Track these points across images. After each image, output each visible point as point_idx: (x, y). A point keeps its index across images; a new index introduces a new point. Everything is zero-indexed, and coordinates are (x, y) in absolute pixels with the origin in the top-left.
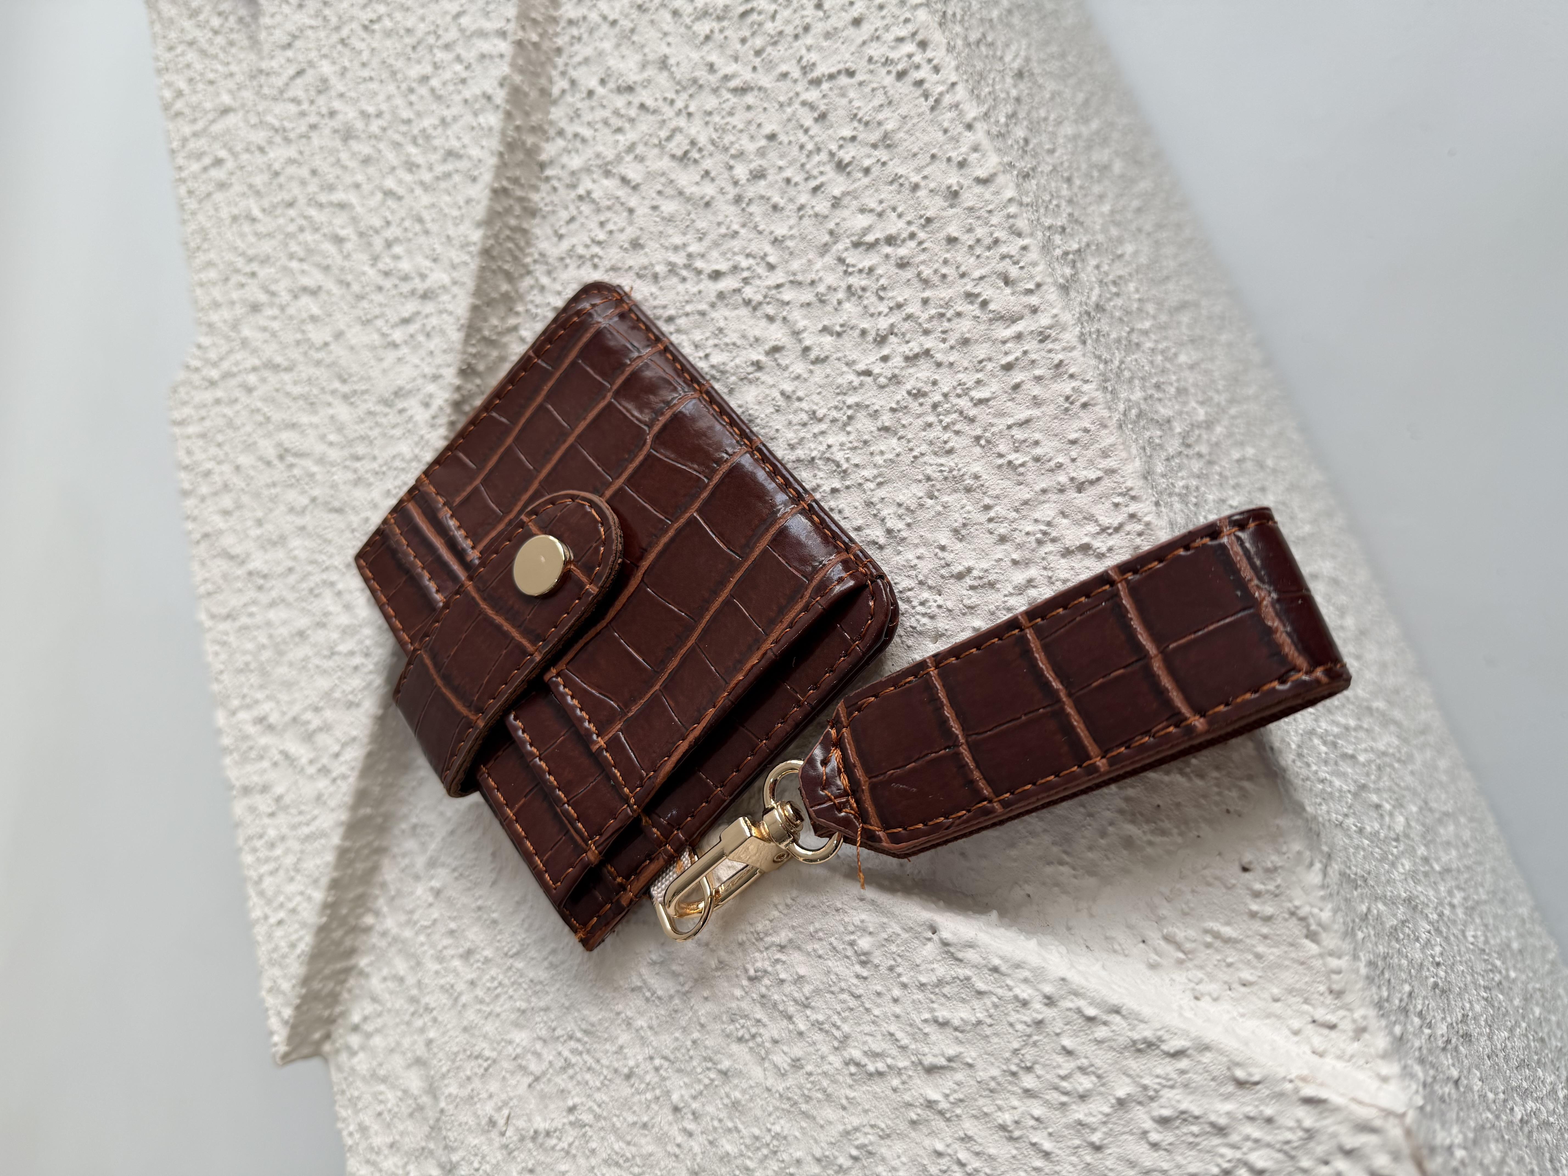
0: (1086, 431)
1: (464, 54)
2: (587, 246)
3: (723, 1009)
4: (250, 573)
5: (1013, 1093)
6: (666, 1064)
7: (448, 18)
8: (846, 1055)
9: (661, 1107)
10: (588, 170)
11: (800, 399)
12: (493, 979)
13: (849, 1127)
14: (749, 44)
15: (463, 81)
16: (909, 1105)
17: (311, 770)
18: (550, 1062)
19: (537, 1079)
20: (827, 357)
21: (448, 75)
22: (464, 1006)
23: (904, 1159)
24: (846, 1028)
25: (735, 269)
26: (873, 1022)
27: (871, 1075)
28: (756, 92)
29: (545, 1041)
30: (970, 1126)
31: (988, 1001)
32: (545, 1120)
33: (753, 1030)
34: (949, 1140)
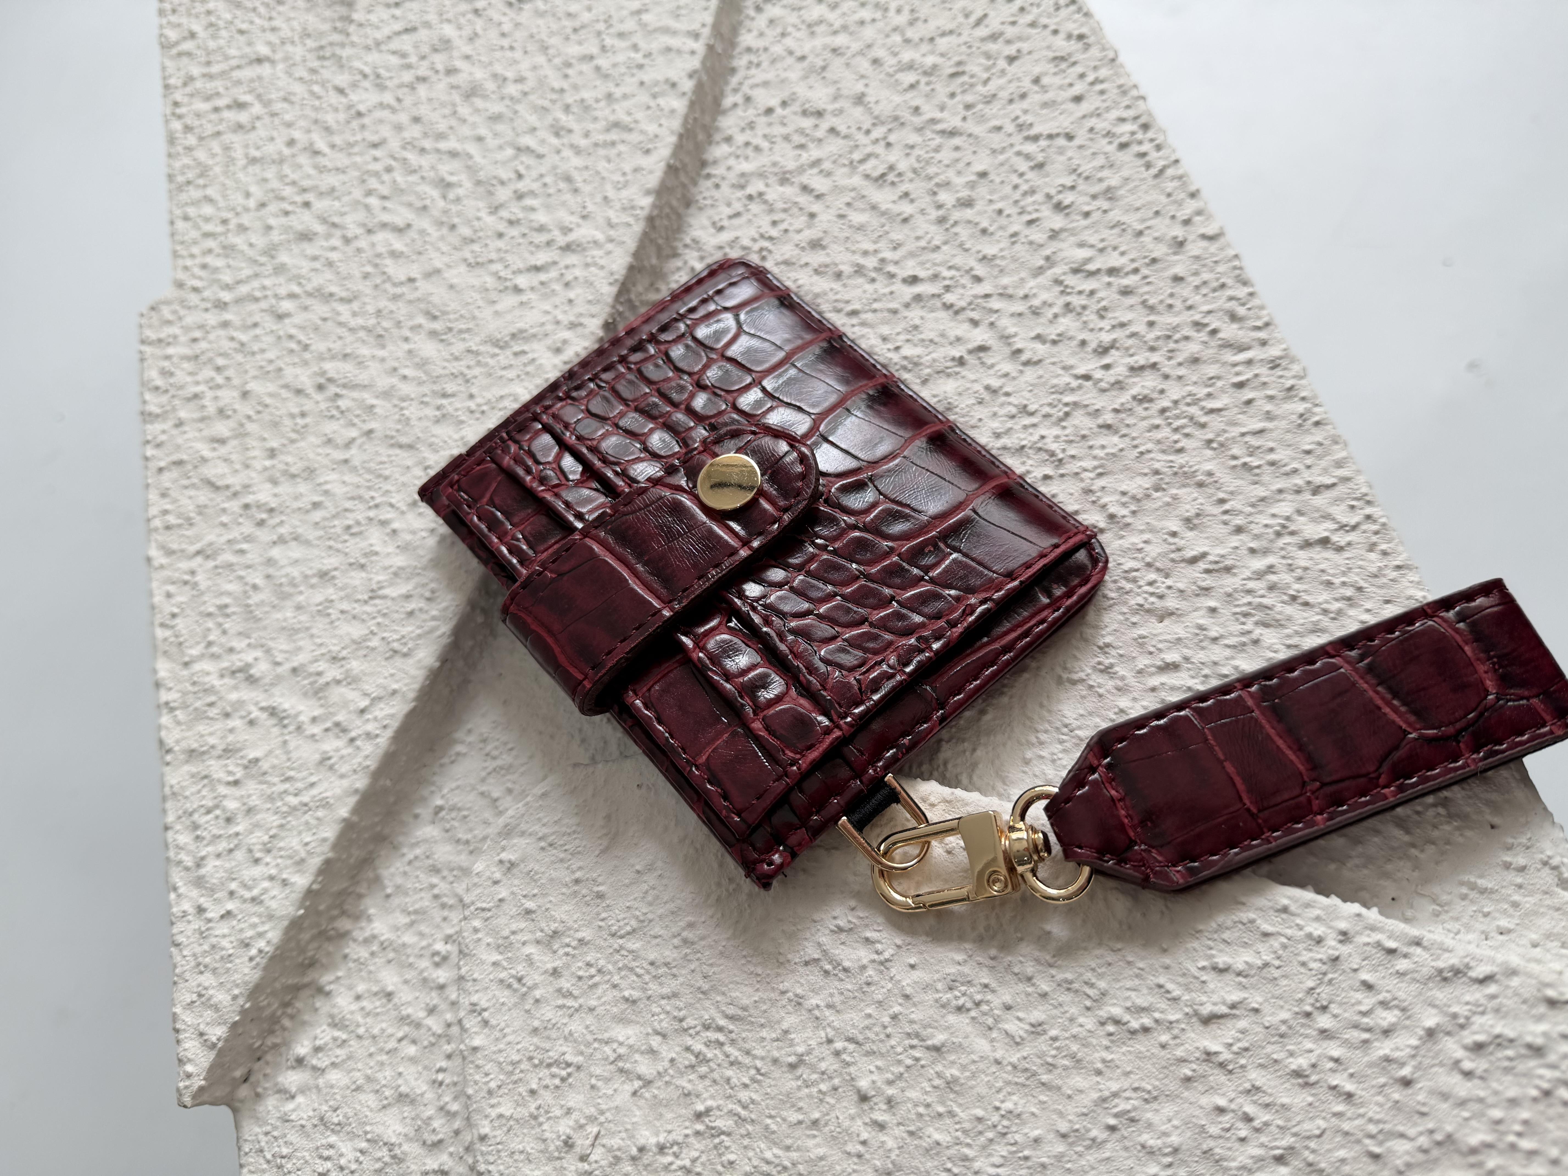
0: (1320, 444)
1: (642, 44)
2: (754, 240)
3: (936, 976)
4: (247, 506)
5: (1307, 1036)
6: (851, 1047)
7: (625, 13)
8: (1103, 1013)
9: (838, 1100)
10: (762, 175)
11: (1007, 394)
12: (589, 965)
13: (1107, 1093)
14: (958, 98)
15: (640, 67)
16: (1183, 1060)
17: (316, 730)
18: (672, 1060)
19: (648, 1083)
20: (1040, 361)
21: (621, 58)
22: (537, 1001)
23: (1175, 1122)
24: (1102, 984)
25: (935, 277)
26: (1137, 976)
27: (1133, 1032)
28: (964, 138)
29: (664, 1036)
30: (1256, 1076)
31: (1275, 943)
32: (657, 1134)
33: (978, 997)
34: (1233, 1095)
